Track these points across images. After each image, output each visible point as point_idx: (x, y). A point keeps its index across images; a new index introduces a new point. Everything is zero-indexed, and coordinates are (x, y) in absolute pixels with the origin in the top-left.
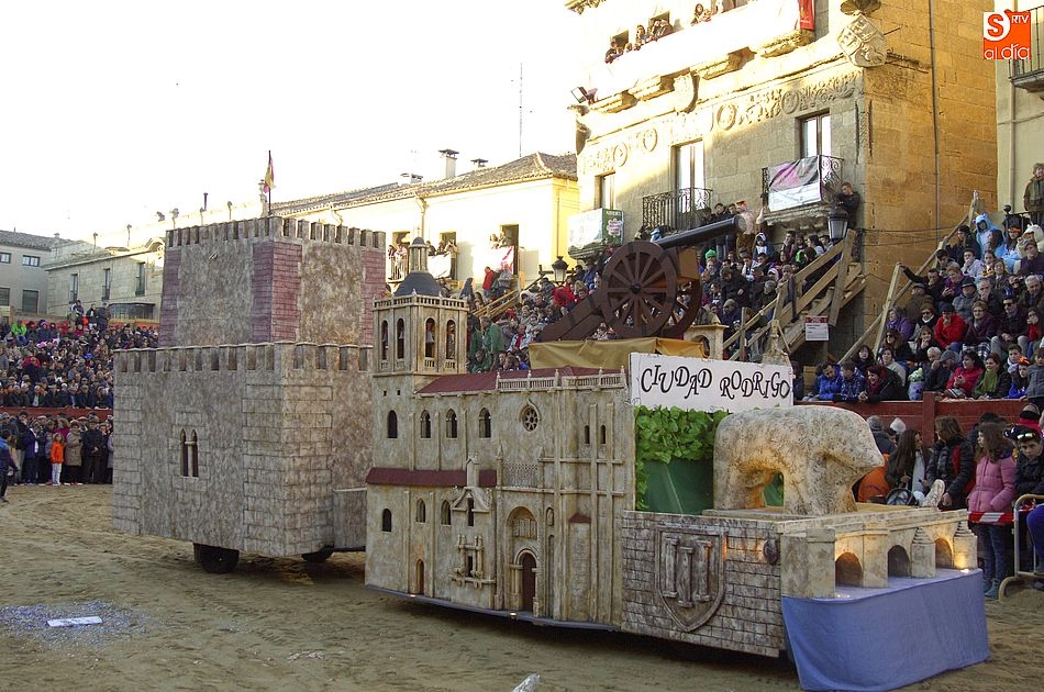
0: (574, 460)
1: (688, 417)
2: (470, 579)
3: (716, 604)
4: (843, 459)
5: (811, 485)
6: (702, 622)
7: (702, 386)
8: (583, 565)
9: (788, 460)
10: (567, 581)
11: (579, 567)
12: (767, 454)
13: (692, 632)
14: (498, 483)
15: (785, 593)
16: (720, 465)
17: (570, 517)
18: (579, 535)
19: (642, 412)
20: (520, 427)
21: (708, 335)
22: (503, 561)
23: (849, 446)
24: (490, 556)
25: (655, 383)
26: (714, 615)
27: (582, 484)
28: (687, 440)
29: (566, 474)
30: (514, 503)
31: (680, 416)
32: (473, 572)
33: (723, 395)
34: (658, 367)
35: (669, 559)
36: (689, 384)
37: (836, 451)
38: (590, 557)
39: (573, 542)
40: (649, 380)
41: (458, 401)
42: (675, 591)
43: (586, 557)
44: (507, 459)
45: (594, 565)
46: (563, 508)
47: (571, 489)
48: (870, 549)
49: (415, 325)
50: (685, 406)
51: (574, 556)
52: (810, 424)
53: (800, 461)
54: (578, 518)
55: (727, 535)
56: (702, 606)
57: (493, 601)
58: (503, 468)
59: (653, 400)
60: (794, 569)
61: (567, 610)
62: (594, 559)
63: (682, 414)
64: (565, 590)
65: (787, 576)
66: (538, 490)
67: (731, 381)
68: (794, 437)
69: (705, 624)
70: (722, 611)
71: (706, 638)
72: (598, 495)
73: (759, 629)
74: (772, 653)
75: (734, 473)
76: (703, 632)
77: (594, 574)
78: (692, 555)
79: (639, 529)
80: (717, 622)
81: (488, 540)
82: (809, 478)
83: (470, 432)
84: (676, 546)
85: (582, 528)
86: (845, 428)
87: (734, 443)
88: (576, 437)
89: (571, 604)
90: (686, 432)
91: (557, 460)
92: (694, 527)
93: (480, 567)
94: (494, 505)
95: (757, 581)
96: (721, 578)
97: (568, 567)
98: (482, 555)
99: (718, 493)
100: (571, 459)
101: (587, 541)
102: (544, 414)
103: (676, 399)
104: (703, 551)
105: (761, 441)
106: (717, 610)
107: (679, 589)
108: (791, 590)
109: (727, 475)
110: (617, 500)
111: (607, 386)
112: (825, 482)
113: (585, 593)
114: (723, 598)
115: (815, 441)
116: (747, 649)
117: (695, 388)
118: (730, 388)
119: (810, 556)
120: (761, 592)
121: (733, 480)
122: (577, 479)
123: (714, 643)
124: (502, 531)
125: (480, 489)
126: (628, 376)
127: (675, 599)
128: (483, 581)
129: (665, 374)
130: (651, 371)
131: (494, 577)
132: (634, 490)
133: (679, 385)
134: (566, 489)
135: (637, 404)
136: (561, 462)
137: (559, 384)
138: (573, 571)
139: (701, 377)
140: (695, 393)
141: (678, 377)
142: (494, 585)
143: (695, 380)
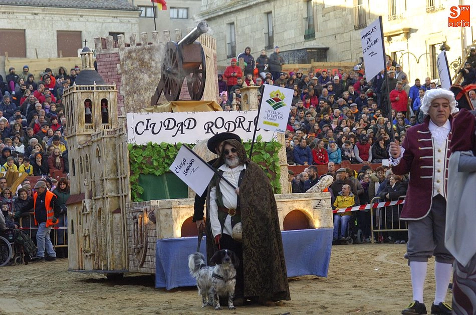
0: (114, 177)
2: (87, 254)
3: (144, 249)
6: (141, 260)
7: (188, 128)
8: (119, 237)
10: (112, 247)
11: (117, 239)
14: (93, 195)
15: (158, 238)
17: (113, 210)
18: (116, 221)
19: (135, 147)
20: (97, 161)
22: (97, 241)
25: (147, 129)
26: (145, 255)
27: (120, 191)
29: (109, 186)
30: (99, 204)
31: (167, 148)
32: (86, 249)
33: (208, 132)
34: (148, 120)
35: (132, 227)
36: (176, 128)
39: (114, 224)
42: (135, 244)
43: (120, 232)
44: (96, 181)
45: (123, 236)
46: (108, 205)
47: (113, 194)
50: (172, 142)
51: (115, 232)
54: (118, 211)
56: (141, 251)
57: (94, 265)
61: (113, 264)
62: (123, 233)
63: (169, 146)
64: (111, 253)
65: (158, 228)
66: (101, 197)
67: (215, 124)
72: (122, 196)
73: (154, 260)
76: (144, 266)
77: (124, 242)
78: (137, 223)
79: (129, 213)
80: (146, 259)
81: (91, 229)
84: (134, 219)
85: (117, 216)
88: (116, 164)
89: (113, 261)
91: (104, 178)
92: (140, 208)
93: (88, 245)
94: (92, 208)
96: (145, 234)
97: (112, 239)
98: (89, 239)
100: (112, 176)
101: (120, 224)
108: (158, 236)
111: (120, 133)
113: (121, 253)
114: (146, 246)
117: (182, 130)
118: (214, 128)
122: (117, 188)
123: (146, 271)
125: (88, 200)
126: (126, 126)
128: (89, 254)
129: (155, 124)
130: (143, 122)
131: (94, 251)
132: (130, 191)
133: (167, 129)
134: (109, 194)
135: (133, 142)
136: (106, 179)
137: (103, 135)
138: (115, 242)
139: (187, 123)
140: (182, 133)
141: (166, 125)
142: (93, 255)
143: (182, 125)
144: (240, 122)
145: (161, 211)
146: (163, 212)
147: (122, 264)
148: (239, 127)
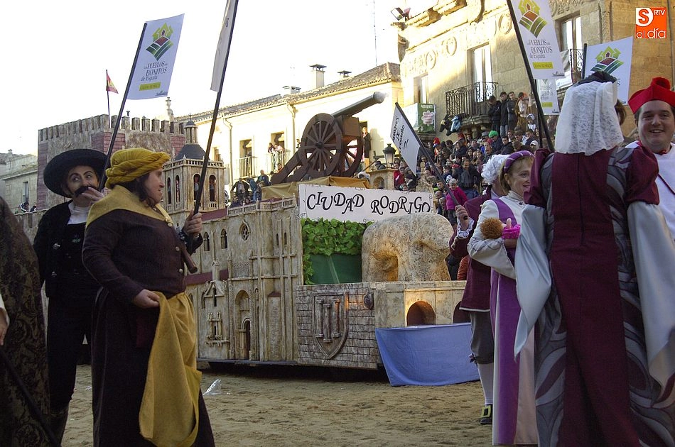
0: (270, 256)
1: (346, 226)
2: (215, 341)
3: (343, 339)
4: (430, 245)
5: (412, 263)
6: (336, 351)
7: (356, 206)
8: (277, 324)
9: (399, 248)
10: (267, 335)
11: (274, 326)
12: (389, 245)
13: (333, 358)
14: (230, 276)
15: (377, 327)
16: (365, 256)
17: (268, 294)
18: (273, 305)
19: (307, 222)
20: (240, 238)
21: (384, 176)
22: (233, 328)
23: (433, 236)
24: (225, 324)
25: (318, 204)
26: (343, 346)
27: (276, 272)
28: (345, 241)
29: (264, 266)
30: (238, 288)
31: (338, 226)
32: (216, 336)
33: (374, 212)
34: (320, 193)
35: (318, 313)
36: (346, 205)
37: (425, 240)
38: (281, 318)
39: (270, 309)
40: (313, 202)
41: (209, 226)
42: (322, 333)
43: (278, 318)
44: (234, 260)
45: (283, 323)
46: (263, 287)
47: (269, 275)
48: (440, 299)
49: (185, 178)
50: (342, 219)
51: (271, 318)
52: (412, 224)
53: (405, 248)
54: (274, 294)
55: (348, 294)
56: (336, 341)
57: (228, 355)
58: (232, 266)
59: (316, 214)
60: (381, 310)
61: (268, 354)
62: (283, 320)
63: (339, 224)
64: (266, 341)
65: (378, 315)
66: (250, 278)
67: (380, 203)
68: (402, 233)
69: (339, 353)
70: (347, 342)
71: (339, 362)
72: (284, 278)
73: (366, 352)
74: (372, 366)
75: (373, 261)
76: (338, 358)
77: (284, 329)
78: (330, 308)
79: (304, 296)
80: (345, 351)
81: (224, 314)
82: (410, 259)
83: (216, 246)
84: (322, 304)
85: (275, 300)
86: (430, 225)
87: (371, 240)
88: (272, 242)
89: (269, 351)
90: (344, 235)
91: (259, 257)
92: (332, 291)
93: (220, 332)
94: (227, 291)
95: (363, 322)
96: (345, 321)
97: (268, 326)
98: (221, 325)
99: (364, 274)
100: (268, 256)
101: (279, 309)
102: (252, 229)
103: (336, 214)
104: (335, 305)
105: (385, 238)
106: (344, 343)
107: (324, 332)
108: (380, 324)
109: (369, 262)
110: (294, 280)
111: (286, 207)
112: (422, 261)
113: (279, 342)
114: (347, 335)
115: (413, 234)
116: (360, 365)
117: (351, 207)
118: (379, 207)
119: (388, 301)
120: (366, 328)
121: (372, 265)
122: (273, 270)
123: (344, 365)
124: (232, 308)
125: (220, 282)
126: (298, 199)
127: (322, 338)
128: (222, 341)
129: (326, 198)
130: (315, 196)
131: (229, 338)
132: (302, 272)
133: (337, 205)
134: (265, 275)
135: (304, 217)
136: (261, 258)
137: (259, 208)
138: (271, 329)
139: (355, 200)
140: (351, 210)
141: (336, 200)
142: (228, 343)
143: (351, 202)
144: (403, 203)
145: (389, 295)
146: (392, 296)
147: (280, 355)
148: (401, 208)
